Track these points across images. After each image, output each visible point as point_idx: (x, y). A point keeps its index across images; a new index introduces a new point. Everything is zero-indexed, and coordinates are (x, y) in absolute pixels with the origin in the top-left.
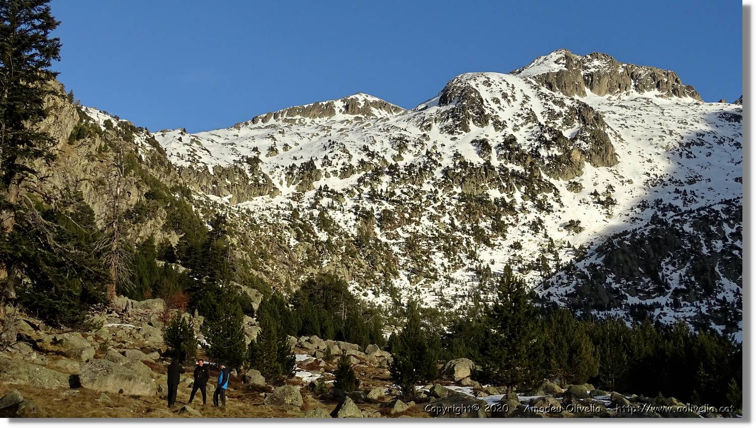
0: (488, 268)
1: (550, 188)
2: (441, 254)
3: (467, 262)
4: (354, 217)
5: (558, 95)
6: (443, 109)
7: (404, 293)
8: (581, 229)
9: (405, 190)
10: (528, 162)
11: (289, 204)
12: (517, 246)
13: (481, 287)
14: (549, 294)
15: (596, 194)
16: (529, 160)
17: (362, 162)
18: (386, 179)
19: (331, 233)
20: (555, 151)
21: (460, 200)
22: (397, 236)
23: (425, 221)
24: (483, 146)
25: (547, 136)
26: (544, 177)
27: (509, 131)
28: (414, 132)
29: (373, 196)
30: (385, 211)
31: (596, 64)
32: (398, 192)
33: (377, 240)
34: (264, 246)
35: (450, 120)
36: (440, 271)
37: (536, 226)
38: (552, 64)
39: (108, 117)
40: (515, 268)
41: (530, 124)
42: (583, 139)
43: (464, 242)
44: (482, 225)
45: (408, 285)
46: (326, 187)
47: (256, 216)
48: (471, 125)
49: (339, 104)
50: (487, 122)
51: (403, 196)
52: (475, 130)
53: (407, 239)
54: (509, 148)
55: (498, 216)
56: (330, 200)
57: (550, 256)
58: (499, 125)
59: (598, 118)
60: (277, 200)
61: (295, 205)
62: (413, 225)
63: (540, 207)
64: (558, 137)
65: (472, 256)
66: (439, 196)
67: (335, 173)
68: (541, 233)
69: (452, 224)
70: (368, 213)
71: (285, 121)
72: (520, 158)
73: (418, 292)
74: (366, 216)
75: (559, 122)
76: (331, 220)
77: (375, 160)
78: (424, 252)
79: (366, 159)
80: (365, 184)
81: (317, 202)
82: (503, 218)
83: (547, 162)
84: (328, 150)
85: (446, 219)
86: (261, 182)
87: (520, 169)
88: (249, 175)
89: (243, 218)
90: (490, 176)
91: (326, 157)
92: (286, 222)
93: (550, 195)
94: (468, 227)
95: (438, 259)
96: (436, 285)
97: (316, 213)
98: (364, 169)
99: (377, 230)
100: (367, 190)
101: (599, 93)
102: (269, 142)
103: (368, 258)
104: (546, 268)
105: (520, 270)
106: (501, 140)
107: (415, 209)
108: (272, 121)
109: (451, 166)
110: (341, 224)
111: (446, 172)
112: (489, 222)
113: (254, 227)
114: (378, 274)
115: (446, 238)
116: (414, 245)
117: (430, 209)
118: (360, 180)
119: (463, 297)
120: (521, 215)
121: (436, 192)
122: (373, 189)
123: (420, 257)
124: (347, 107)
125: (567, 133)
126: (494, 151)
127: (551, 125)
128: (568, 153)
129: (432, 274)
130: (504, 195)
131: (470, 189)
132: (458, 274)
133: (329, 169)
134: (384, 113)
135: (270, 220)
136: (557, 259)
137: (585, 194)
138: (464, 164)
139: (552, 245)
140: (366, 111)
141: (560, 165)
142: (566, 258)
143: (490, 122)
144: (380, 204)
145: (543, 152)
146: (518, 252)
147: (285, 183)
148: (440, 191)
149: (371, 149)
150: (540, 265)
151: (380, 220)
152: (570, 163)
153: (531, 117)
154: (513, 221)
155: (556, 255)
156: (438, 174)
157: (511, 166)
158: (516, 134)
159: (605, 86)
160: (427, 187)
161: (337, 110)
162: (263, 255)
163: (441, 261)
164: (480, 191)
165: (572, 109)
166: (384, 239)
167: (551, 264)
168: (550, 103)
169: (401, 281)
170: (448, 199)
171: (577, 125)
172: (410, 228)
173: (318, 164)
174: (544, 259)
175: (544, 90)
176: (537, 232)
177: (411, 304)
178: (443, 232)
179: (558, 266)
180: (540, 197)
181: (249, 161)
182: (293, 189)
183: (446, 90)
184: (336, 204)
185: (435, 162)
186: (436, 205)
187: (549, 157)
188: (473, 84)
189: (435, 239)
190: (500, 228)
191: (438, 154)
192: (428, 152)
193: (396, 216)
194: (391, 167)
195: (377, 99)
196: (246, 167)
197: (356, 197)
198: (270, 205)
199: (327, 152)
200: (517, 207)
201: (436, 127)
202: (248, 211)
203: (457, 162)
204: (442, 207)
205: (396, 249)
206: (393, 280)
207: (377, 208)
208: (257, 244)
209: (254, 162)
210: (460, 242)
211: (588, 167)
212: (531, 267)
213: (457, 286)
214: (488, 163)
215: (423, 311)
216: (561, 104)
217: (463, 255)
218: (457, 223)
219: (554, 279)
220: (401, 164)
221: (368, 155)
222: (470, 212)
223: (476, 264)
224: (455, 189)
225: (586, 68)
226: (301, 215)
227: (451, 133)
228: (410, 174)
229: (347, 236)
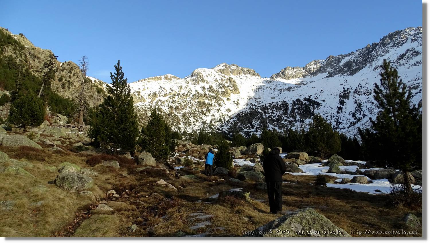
0: (206, 122)
1: (222, 99)
2: (192, 118)
3: (200, 120)
4: (168, 108)
5: (224, 75)
6: (192, 78)
7: (182, 129)
8: (231, 111)
9: (182, 100)
10: (216, 93)
11: (149, 104)
12: (213, 116)
13: (204, 127)
14: (223, 129)
15: (234, 101)
16: (216, 92)
17: (170, 93)
18: (176, 97)
19: (161, 112)
20: (223, 90)
21: (197, 103)
22: (180, 113)
23: (188, 109)
24: (203, 88)
25: (221, 86)
26: (220, 97)
27: (210, 84)
28: (184, 85)
29: (173, 102)
30: (176, 106)
31: (233, 67)
32: (180, 101)
33: (174, 114)
34: (142, 116)
35: (194, 81)
36: (192, 122)
37: (218, 110)
38: (221, 67)
39: (95, 79)
40: (213, 122)
41: (216, 83)
42: (230, 87)
43: (199, 115)
44: (204, 110)
45: (183, 127)
46: (160, 99)
47: (139, 107)
48: (200, 82)
49: (163, 77)
50: (204, 82)
51: (182, 102)
52: (201, 84)
53: (183, 114)
54: (210, 89)
55: (208, 107)
56: (161, 103)
57: (222, 118)
58: (207, 83)
59: (234, 81)
60: (145, 103)
61: (151, 104)
62: (184, 110)
63: (219, 105)
64: (224, 86)
65: (201, 118)
66: (191, 102)
67: (162, 95)
68: (220, 112)
69: (195, 110)
70: (172, 107)
71: (148, 81)
72: (214, 92)
73: (186, 129)
74: (171, 107)
75: (224, 82)
76: (161, 109)
77: (173, 92)
78: (188, 118)
79: (171, 92)
80: (171, 98)
81: (157, 104)
82: (209, 108)
83: (221, 93)
84: (160, 89)
85: (194, 108)
86: (141, 98)
87: (214, 95)
88: (137, 96)
89: (136, 108)
90: (206, 97)
91: (159, 91)
92: (148, 109)
93: (222, 102)
94: (200, 110)
95: (192, 119)
96: (191, 127)
97: (157, 107)
98: (170, 95)
99: (174, 111)
100: (171, 100)
101: (234, 75)
102: (144, 87)
103: (172, 119)
104: (222, 122)
105: (215, 122)
106: (209, 87)
107: (185, 105)
108: (144, 81)
109: (195, 94)
110: (164, 110)
111: (193, 95)
112: (206, 109)
113: (139, 111)
114: (175, 124)
115: (194, 114)
116: (185, 115)
117: (189, 105)
118: (169, 98)
119: (199, 130)
120: (214, 107)
121: (191, 101)
122: (173, 100)
123: (186, 119)
124: (165, 78)
125: (226, 85)
126: (206, 90)
127: (222, 83)
128: (227, 91)
129: (190, 123)
130: (210, 102)
131: (200, 100)
132: (197, 123)
133: (161, 94)
134: (175, 79)
135: (144, 109)
136: (224, 119)
137: (231, 101)
138: (198, 93)
139: (223, 115)
140: (170, 79)
141: (224, 93)
142: (227, 119)
143: (205, 82)
144: (175, 104)
145: (220, 90)
146: (214, 117)
147: (148, 98)
148: (192, 100)
149: (172, 89)
150: (220, 121)
151: (175, 109)
152: (227, 93)
153: (216, 81)
154: (212, 109)
155: (224, 118)
156: (191, 96)
157: (211, 94)
158: (212, 85)
159: (235, 73)
160: (188, 99)
161: (162, 78)
162: (142, 118)
163: (192, 120)
164: (203, 101)
165: (227, 78)
166: (176, 114)
167: (223, 120)
168: (222, 77)
169: (181, 126)
170: (194, 103)
171: (229, 83)
172: (184, 111)
173: (157, 93)
174: (221, 119)
175: (220, 73)
176: (219, 112)
177: (184, 132)
178: (193, 112)
179: (225, 121)
180: (219, 102)
181: (137, 92)
182: (150, 100)
183: (193, 73)
184: (162, 104)
185: (190, 92)
186: (191, 104)
187: (221, 91)
188: (200, 71)
189: (191, 114)
190: (208, 111)
191: (191, 90)
192: (188, 90)
193: (180, 107)
194: (178, 94)
195: (174, 76)
196: (136, 94)
197: (168, 102)
198: (143, 104)
199: (160, 90)
200: (213, 105)
201: (190, 83)
202: (137, 106)
203: (197, 93)
204: (192, 105)
205: (180, 117)
206: (179, 125)
207: (174, 105)
208: (140, 115)
209: (139, 92)
210: (198, 115)
211: (232, 94)
212: (217, 121)
213: (197, 127)
214: (205, 93)
215: (188, 134)
216: (225, 77)
217: (199, 118)
218: (197, 109)
219: (224, 124)
220: (181, 93)
221: (172, 90)
222: (200, 106)
223: (202, 120)
224: (196, 100)
225: (230, 68)
226: (153, 107)
227: (195, 85)
228: (183, 96)
229: (166, 113)
